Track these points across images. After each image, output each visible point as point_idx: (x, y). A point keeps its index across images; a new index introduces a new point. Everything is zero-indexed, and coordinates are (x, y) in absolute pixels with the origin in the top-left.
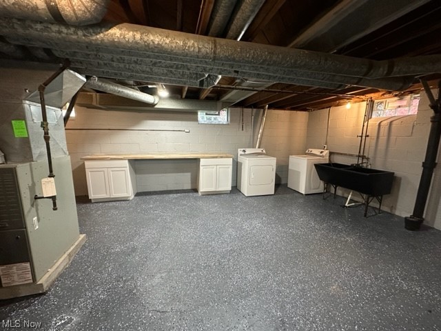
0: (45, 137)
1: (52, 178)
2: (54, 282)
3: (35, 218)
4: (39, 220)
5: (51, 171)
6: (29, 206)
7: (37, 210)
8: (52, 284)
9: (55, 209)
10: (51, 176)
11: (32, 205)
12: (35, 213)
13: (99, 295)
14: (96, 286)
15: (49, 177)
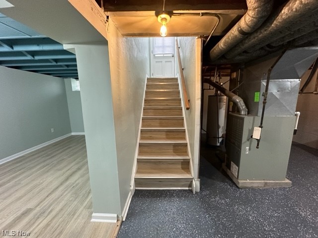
0: (263, 102)
1: (260, 128)
2: (247, 188)
3: (248, 148)
4: (250, 149)
5: (261, 124)
6: (246, 140)
7: (250, 144)
8: (245, 188)
9: (257, 148)
10: (261, 127)
11: (248, 140)
12: (249, 145)
13: (251, 216)
14: (256, 211)
15: (260, 127)
